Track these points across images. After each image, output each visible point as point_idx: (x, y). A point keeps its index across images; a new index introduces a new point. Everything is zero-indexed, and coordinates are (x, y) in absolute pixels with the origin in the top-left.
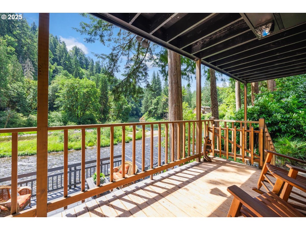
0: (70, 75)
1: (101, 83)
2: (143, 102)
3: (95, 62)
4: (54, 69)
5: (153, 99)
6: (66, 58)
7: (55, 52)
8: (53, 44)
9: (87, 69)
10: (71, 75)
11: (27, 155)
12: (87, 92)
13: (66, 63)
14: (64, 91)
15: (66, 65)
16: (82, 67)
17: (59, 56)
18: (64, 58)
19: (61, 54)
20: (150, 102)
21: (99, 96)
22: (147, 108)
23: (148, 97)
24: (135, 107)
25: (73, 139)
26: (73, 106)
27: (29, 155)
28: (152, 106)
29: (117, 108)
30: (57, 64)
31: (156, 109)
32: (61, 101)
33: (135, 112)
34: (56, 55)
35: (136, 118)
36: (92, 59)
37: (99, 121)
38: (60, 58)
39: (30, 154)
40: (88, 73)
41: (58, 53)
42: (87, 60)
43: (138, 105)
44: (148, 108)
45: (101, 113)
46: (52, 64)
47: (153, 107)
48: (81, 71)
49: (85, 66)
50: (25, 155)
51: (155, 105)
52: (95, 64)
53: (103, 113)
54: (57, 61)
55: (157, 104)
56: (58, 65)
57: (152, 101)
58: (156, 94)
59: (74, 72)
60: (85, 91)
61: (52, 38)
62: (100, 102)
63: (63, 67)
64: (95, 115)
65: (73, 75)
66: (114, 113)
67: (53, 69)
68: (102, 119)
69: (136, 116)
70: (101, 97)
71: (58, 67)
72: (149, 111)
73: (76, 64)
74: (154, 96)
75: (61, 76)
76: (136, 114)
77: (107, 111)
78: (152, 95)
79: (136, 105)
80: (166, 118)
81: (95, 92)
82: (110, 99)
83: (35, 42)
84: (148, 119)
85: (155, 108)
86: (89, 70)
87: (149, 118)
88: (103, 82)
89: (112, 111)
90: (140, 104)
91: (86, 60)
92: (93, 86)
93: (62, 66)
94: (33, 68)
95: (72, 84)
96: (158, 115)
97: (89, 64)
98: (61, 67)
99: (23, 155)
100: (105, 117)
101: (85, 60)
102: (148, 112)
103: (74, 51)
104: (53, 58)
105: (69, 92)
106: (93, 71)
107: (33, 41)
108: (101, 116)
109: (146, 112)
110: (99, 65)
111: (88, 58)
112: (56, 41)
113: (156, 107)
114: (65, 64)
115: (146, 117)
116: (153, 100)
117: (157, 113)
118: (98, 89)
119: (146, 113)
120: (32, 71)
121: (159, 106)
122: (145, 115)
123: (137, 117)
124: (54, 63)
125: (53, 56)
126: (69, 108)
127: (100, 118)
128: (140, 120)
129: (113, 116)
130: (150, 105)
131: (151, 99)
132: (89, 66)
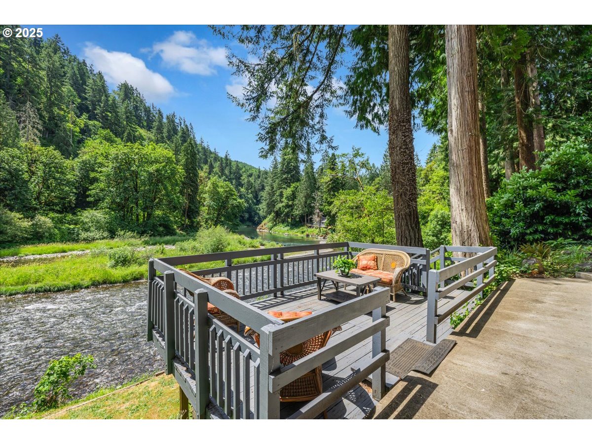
0: (116, 139)
1: (185, 155)
2: (264, 194)
3: (165, 116)
4: (82, 126)
5: (284, 188)
6: (108, 105)
7: (84, 91)
8: (78, 76)
9: (149, 128)
10: (118, 140)
11: (50, 290)
12: (157, 171)
13: (108, 116)
14: (109, 168)
15: (107, 119)
16: (139, 125)
17: (92, 101)
18: (102, 105)
19: (95, 97)
20: (277, 194)
21: (181, 181)
22: (271, 205)
23: (275, 185)
24: (246, 205)
25: (141, 260)
26: (127, 200)
27: (54, 292)
28: (282, 202)
29: (216, 206)
30: (89, 116)
31: (291, 207)
32: (102, 190)
33: (247, 215)
34: (86, 99)
35: (248, 226)
36: (159, 110)
37: (181, 230)
38: (94, 105)
39: (54, 288)
40: (153, 138)
41: (89, 94)
42: (150, 111)
43: (253, 202)
44: (274, 206)
45: (183, 215)
46: (79, 117)
47: (284, 204)
48: (137, 133)
49: (145, 124)
50: (46, 291)
51: (289, 200)
52: (165, 120)
53: (187, 214)
54: (88, 111)
55: (293, 196)
56: (90, 119)
57: (282, 192)
58: (290, 180)
59: (125, 134)
60: (152, 169)
61: (76, 64)
62: (181, 192)
63: (102, 123)
64: (172, 219)
65: (122, 139)
66: (208, 214)
67: (80, 127)
68: (186, 226)
69: (248, 223)
70: (183, 183)
71: (91, 122)
72: (277, 211)
73: (127, 117)
74: (286, 183)
75: (98, 141)
76: (248, 219)
77: (197, 210)
78: (281, 181)
79: (248, 201)
80: (309, 225)
81: (174, 172)
82: (200, 187)
83: (41, 69)
84: (275, 228)
85: (287, 206)
86: (154, 131)
87: (275, 225)
88: (188, 153)
89: (204, 210)
90: (256, 200)
91: (147, 111)
92: (169, 161)
93: (99, 121)
94: (40, 122)
95: (125, 154)
96: (294, 219)
97: (152, 119)
98: (96, 123)
99: (40, 292)
100: (192, 222)
101: (145, 111)
102: (273, 214)
103: (122, 93)
104: (79, 104)
105: (118, 170)
106: (162, 133)
107: (38, 67)
108: (185, 221)
109: (270, 214)
110: (173, 121)
111: (151, 107)
112: (83, 70)
113: (290, 203)
114: (105, 118)
115: (270, 224)
116: (284, 191)
117: (292, 215)
118: (178, 167)
119: (270, 217)
120: (37, 129)
121: (296, 202)
122: (267, 219)
123: (250, 224)
124: (81, 115)
125: (79, 101)
126: (119, 204)
127: (183, 225)
128: (258, 230)
129: (206, 222)
130: (279, 200)
131: (281, 188)
132: (154, 123)
